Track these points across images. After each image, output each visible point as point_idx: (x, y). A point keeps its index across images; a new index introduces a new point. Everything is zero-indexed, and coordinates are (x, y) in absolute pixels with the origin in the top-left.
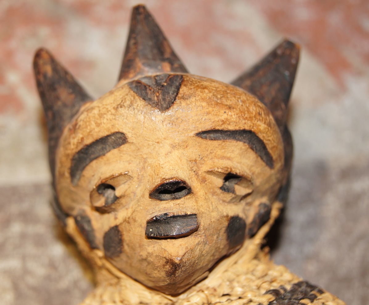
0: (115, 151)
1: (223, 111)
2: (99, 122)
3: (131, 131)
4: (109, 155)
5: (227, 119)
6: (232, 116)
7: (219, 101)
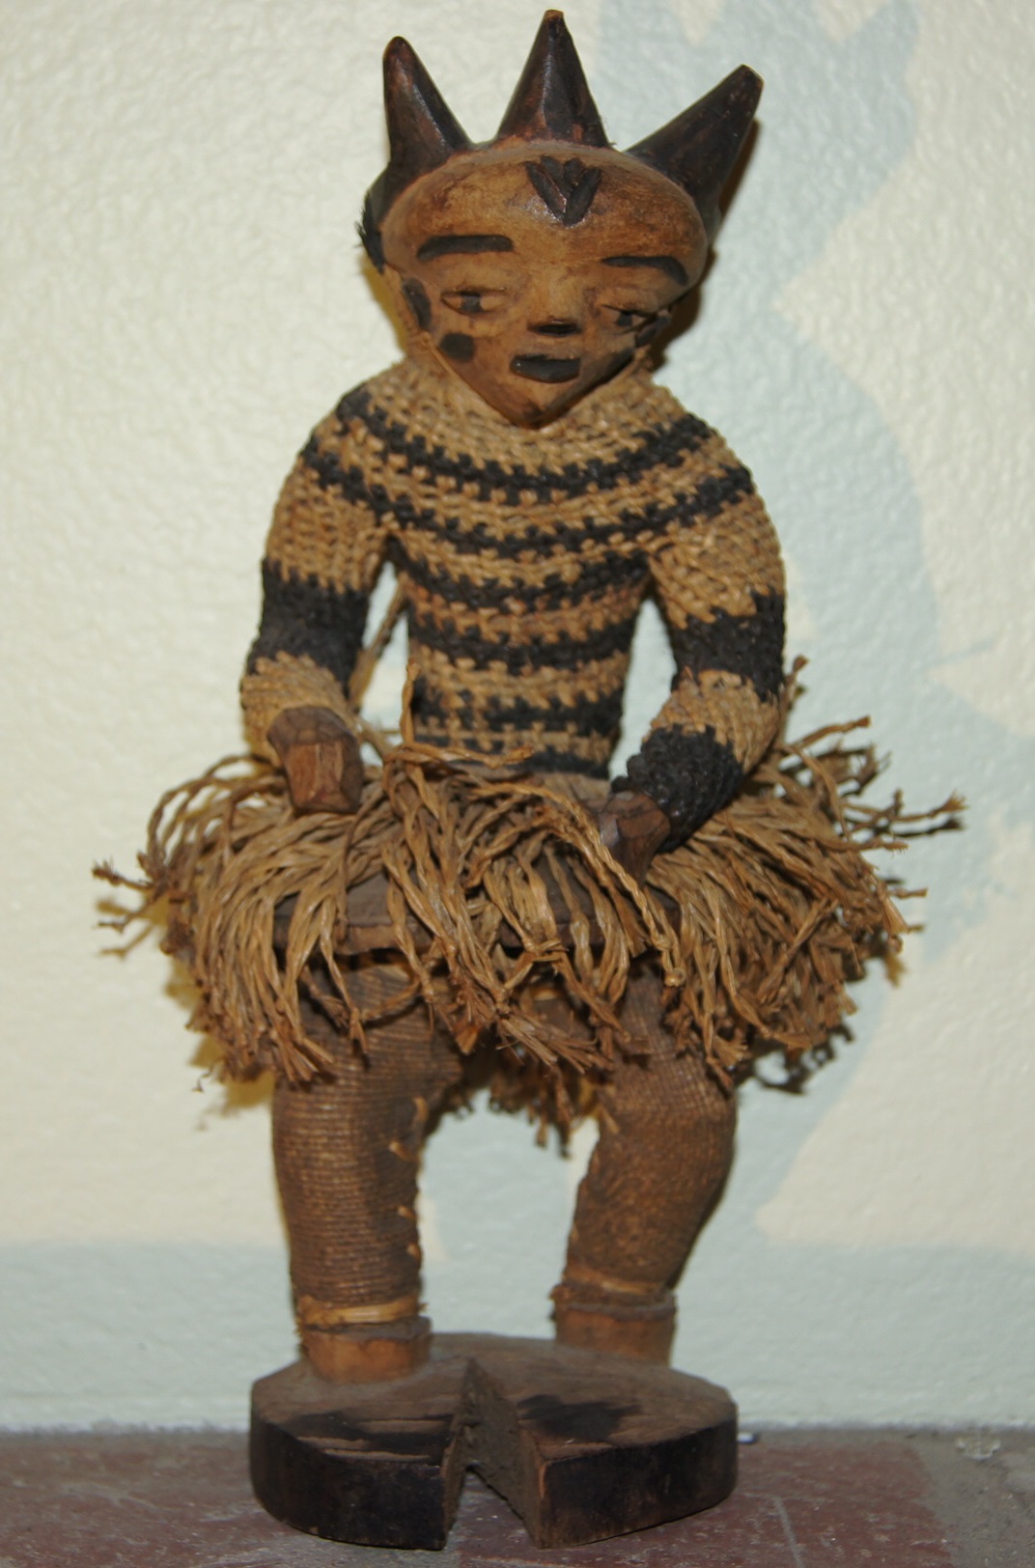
0: (493, 255)
1: (642, 234)
2: (479, 213)
3: (520, 239)
4: (483, 255)
5: (645, 245)
6: (653, 239)
7: (641, 219)
